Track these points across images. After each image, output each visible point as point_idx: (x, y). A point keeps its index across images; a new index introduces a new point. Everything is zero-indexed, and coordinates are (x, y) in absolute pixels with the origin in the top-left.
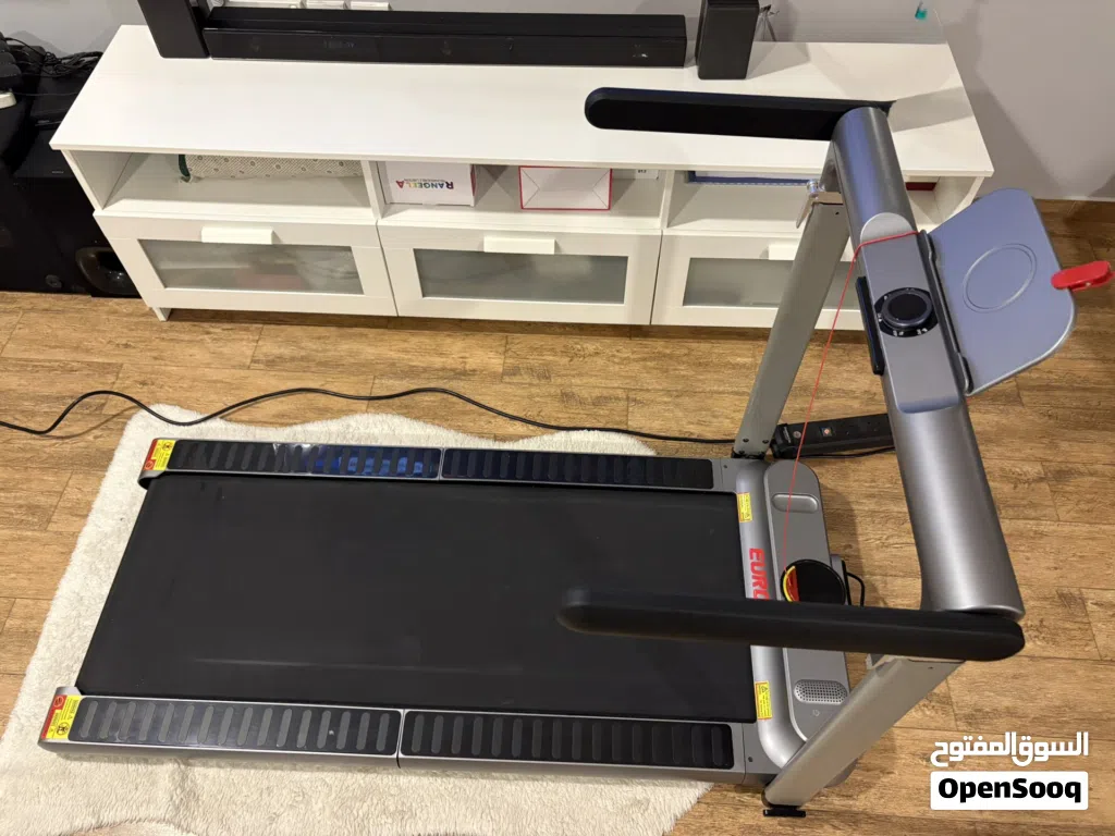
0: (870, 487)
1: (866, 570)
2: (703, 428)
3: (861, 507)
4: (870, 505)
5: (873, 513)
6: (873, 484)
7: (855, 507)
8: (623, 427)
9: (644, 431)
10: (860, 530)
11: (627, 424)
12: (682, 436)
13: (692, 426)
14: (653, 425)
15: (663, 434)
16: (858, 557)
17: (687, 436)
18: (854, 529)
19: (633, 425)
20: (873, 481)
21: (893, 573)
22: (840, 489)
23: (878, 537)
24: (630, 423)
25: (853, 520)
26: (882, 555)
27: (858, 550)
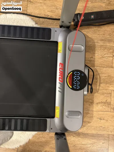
0: (103, 37)
1: (96, 65)
2: (52, 13)
3: (98, 44)
4: (101, 43)
5: (101, 46)
6: (104, 36)
7: (96, 44)
8: (25, 12)
9: (33, 14)
10: (96, 52)
11: (27, 11)
12: (45, 17)
13: (49, 13)
14: (36, 12)
15: (39, 16)
16: (94, 61)
17: (47, 17)
18: (95, 52)
19: (29, 12)
20: (104, 35)
21: (103, 66)
22: (93, 38)
23: (101, 54)
24: (28, 11)
25: (94, 48)
26: (102, 60)
27: (95, 59)
